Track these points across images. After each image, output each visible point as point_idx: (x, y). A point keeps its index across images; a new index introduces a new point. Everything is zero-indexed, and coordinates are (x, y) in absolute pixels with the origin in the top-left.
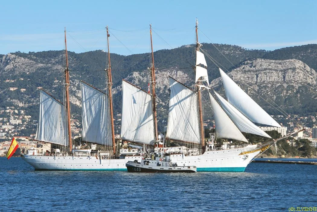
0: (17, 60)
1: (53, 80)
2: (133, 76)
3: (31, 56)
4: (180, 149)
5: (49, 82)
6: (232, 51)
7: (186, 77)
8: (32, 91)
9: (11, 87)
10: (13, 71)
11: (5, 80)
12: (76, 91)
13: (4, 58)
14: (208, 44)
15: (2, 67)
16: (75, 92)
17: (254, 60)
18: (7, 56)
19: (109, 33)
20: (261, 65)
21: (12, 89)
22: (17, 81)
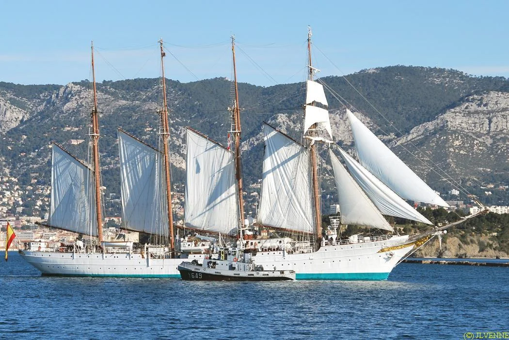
0: (84, 94)
1: (142, 127)
2: (277, 121)
3: (106, 88)
4: (280, 242)
5: (135, 130)
6: (447, 79)
7: (368, 123)
8: (109, 145)
9: (73, 139)
10: (76, 112)
11: (63, 127)
12: (181, 146)
13: (62, 90)
14: (405, 67)
15: (58, 105)
16: (179, 146)
17: (484, 93)
18: (67, 87)
19: (165, 51)
20: (497, 103)
21: (74, 142)
22: (83, 129)
